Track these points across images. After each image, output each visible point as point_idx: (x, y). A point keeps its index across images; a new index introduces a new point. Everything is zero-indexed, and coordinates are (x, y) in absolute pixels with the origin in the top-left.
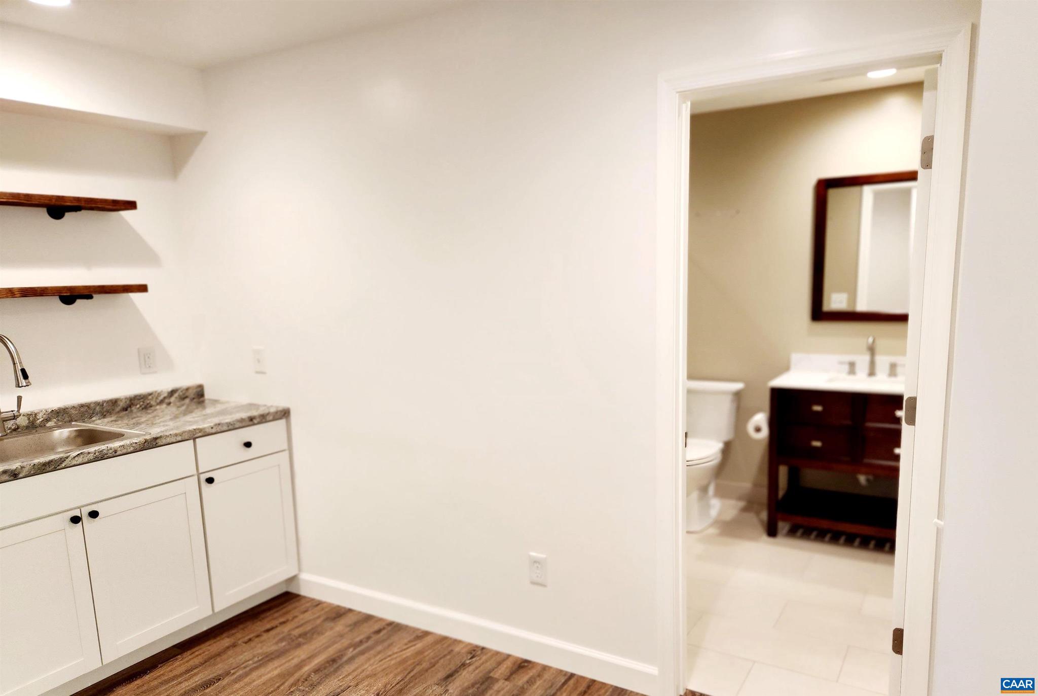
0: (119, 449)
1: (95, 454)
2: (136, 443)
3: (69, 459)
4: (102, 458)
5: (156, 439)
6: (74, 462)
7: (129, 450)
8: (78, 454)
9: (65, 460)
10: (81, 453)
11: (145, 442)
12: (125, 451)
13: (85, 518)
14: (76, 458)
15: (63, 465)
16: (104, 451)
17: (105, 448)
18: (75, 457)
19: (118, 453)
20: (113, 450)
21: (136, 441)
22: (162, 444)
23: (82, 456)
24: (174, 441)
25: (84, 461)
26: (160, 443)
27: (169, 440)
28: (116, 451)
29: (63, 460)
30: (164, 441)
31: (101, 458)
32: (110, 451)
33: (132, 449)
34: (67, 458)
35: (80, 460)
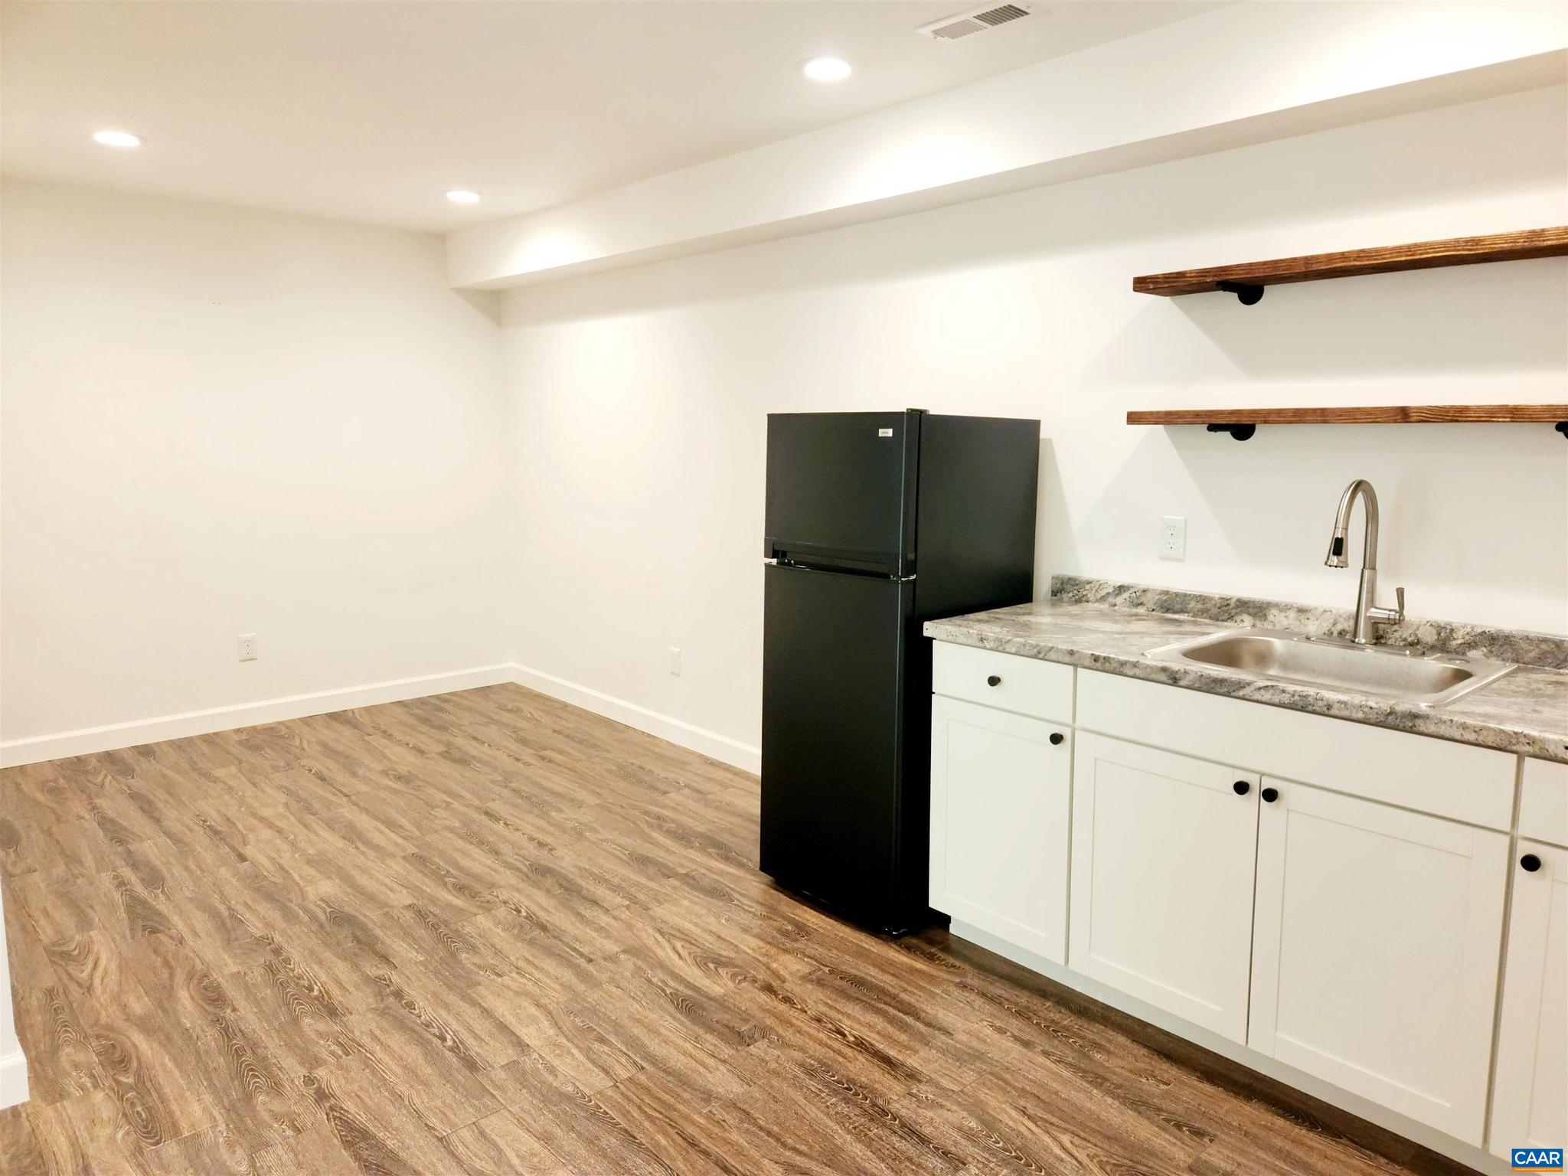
0: (1336, 706)
1: (1293, 696)
2: (1371, 708)
3: (1252, 688)
4: (1303, 709)
5: (1415, 716)
6: (1257, 696)
7: (1355, 716)
8: (1267, 687)
9: (1245, 687)
10: (1273, 686)
11: (1390, 713)
12: (1346, 713)
13: (1254, 795)
14: (1262, 692)
15: (1241, 693)
16: (1310, 699)
17: (1312, 694)
18: (1260, 688)
19: (1332, 712)
20: (1325, 703)
21: (1373, 705)
22: (1426, 731)
23: (1271, 691)
24: (1457, 736)
25: (1273, 701)
26: (1422, 728)
27: (1443, 730)
28: (1329, 707)
29: (1242, 685)
30: (1432, 729)
31: (1302, 707)
32: (1320, 703)
33: (1360, 715)
34: (1249, 684)
35: (1266, 696)
